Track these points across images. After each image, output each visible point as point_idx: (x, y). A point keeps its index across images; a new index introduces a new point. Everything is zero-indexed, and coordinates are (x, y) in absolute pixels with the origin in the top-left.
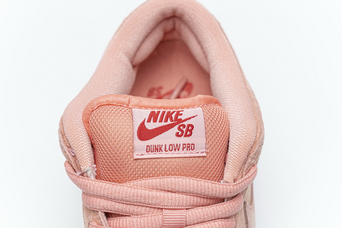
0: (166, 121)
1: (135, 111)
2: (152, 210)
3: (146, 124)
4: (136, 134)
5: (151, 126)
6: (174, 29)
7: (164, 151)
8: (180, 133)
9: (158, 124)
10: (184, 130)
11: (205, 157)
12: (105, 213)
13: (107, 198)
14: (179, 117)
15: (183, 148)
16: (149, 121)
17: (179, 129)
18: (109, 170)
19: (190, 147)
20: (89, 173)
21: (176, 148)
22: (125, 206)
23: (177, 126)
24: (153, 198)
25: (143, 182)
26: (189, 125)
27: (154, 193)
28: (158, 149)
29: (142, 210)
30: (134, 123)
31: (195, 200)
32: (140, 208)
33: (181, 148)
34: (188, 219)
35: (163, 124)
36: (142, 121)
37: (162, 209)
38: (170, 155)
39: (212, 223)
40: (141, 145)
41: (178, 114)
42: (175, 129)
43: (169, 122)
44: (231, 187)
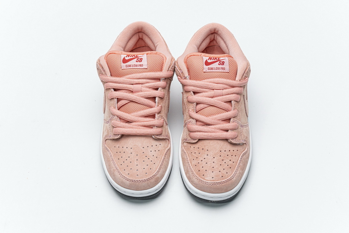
0: (215, 60)
1: (204, 57)
2: (210, 90)
3: (208, 60)
4: (204, 63)
5: (209, 61)
6: (214, 39)
7: (214, 69)
8: (220, 64)
9: (212, 61)
10: (221, 63)
11: (229, 72)
12: (193, 92)
13: (194, 86)
14: (219, 59)
15: (221, 69)
16: (209, 59)
17: (219, 62)
18: (194, 77)
19: (223, 69)
20: (187, 78)
21: (219, 69)
22: (200, 89)
23: (219, 61)
24: (211, 85)
25: (207, 80)
26: (223, 62)
27: (211, 84)
28: (212, 69)
29: (207, 90)
30: (204, 60)
31: (226, 86)
32: (206, 89)
33: (220, 69)
34: (223, 93)
35: (214, 61)
36: (206, 59)
37: (214, 89)
38: (216, 71)
39: (232, 95)
40: (206, 67)
41: (219, 58)
42: (218, 62)
43: (216, 60)
44: (239, 82)
